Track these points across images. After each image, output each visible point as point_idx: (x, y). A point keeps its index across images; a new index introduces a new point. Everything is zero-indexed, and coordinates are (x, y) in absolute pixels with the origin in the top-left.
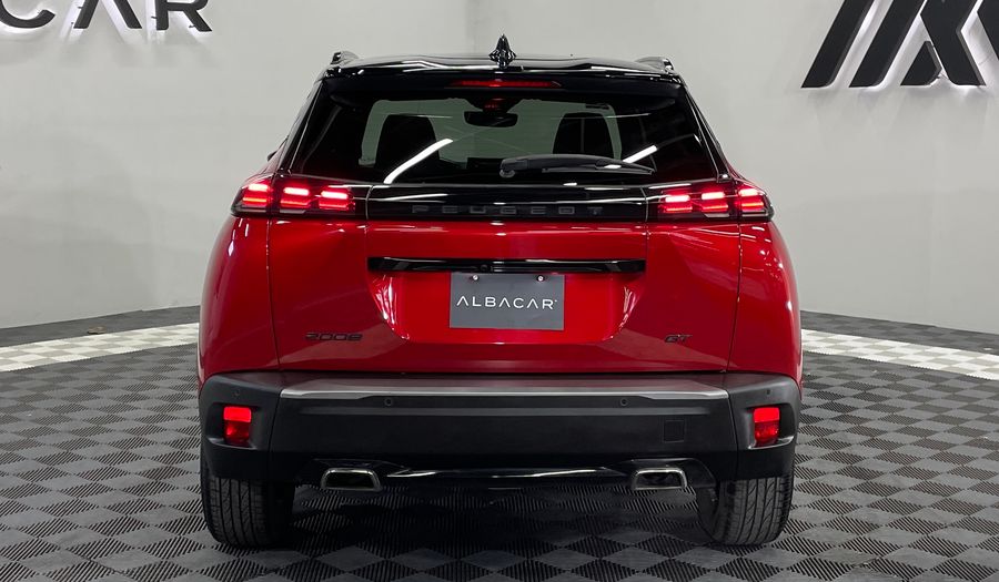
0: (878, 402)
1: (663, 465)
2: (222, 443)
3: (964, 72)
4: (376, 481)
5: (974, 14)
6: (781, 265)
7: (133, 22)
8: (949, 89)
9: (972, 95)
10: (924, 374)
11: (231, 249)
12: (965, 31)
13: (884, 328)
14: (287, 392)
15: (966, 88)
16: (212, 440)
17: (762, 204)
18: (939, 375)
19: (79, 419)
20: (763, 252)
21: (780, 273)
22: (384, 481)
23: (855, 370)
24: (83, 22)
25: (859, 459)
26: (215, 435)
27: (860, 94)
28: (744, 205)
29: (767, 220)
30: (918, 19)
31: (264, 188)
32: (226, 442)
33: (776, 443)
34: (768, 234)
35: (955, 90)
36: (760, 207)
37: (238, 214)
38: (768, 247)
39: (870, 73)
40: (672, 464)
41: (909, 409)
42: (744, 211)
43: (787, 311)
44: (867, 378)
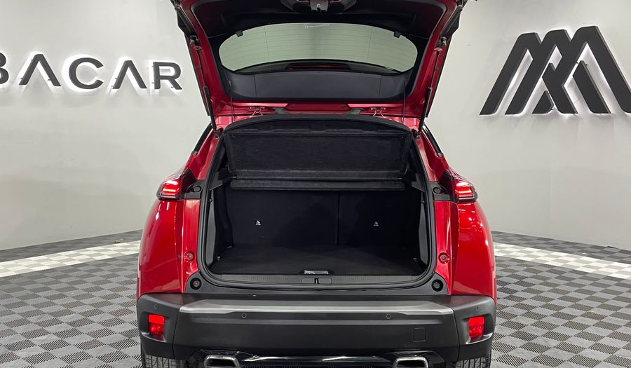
0: (528, 287)
1: (413, 355)
2: (148, 335)
3: (567, 107)
4: (237, 363)
5: (571, 77)
6: (481, 225)
7: (142, 85)
8: (558, 115)
9: (571, 118)
10: (552, 269)
11: (157, 217)
12: (566, 85)
13: (526, 240)
14: (184, 309)
15: (567, 115)
16: (143, 333)
17: (470, 191)
18: (560, 270)
19: (97, 297)
20: (470, 219)
21: (481, 229)
22: (241, 363)
23: (514, 267)
24: (117, 86)
25: (522, 326)
26: (144, 331)
27: (511, 118)
28: (460, 192)
29: (473, 201)
30: (541, 80)
31: (175, 183)
32: (151, 335)
33: (481, 339)
34: (473, 207)
35: (561, 116)
36: (469, 193)
37: (161, 199)
38: (474, 216)
39: (516, 107)
40: (419, 355)
41: (546, 292)
42: (460, 196)
43: (486, 247)
44: (521, 272)
